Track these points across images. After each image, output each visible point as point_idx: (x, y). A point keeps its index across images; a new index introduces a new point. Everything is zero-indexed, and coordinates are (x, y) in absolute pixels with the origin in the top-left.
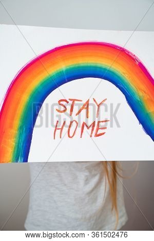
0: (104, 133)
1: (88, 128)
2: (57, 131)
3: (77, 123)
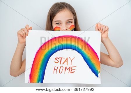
0: (74, 72)
1: (68, 69)
2: (55, 70)
3: (63, 67)
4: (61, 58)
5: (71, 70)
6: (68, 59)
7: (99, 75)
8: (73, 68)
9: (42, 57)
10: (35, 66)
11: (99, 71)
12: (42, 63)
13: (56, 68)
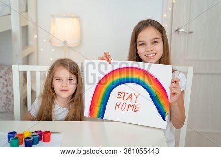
0: (138, 110)
1: (131, 107)
2: (117, 106)
3: (126, 104)
4: (125, 93)
5: (135, 108)
6: (133, 95)
7: (167, 118)
8: (137, 106)
9: (103, 90)
10: (96, 100)
11: (167, 113)
12: (103, 96)
13: (118, 104)
